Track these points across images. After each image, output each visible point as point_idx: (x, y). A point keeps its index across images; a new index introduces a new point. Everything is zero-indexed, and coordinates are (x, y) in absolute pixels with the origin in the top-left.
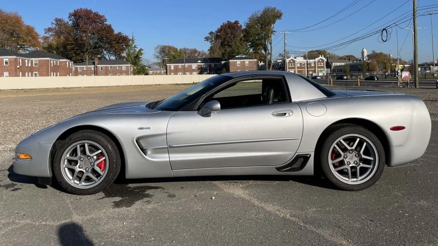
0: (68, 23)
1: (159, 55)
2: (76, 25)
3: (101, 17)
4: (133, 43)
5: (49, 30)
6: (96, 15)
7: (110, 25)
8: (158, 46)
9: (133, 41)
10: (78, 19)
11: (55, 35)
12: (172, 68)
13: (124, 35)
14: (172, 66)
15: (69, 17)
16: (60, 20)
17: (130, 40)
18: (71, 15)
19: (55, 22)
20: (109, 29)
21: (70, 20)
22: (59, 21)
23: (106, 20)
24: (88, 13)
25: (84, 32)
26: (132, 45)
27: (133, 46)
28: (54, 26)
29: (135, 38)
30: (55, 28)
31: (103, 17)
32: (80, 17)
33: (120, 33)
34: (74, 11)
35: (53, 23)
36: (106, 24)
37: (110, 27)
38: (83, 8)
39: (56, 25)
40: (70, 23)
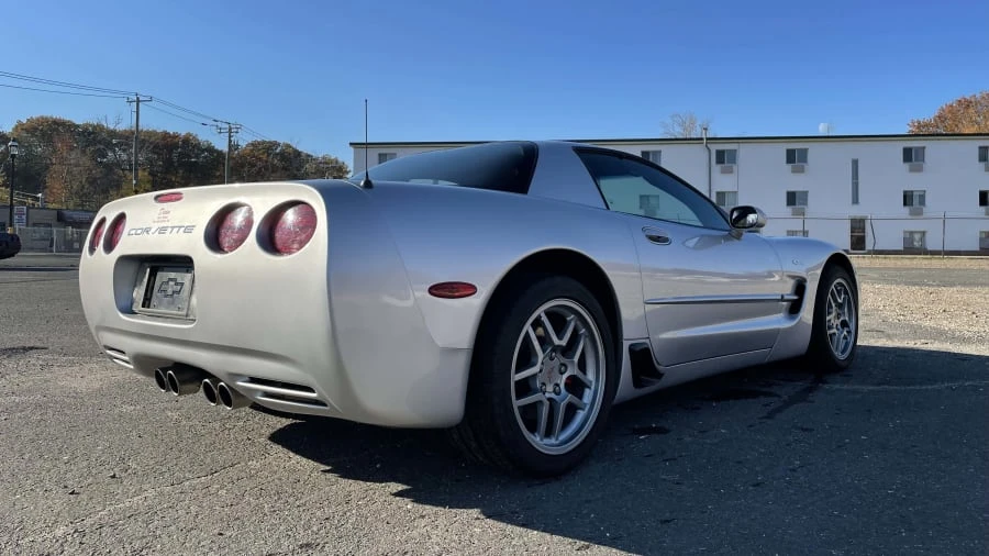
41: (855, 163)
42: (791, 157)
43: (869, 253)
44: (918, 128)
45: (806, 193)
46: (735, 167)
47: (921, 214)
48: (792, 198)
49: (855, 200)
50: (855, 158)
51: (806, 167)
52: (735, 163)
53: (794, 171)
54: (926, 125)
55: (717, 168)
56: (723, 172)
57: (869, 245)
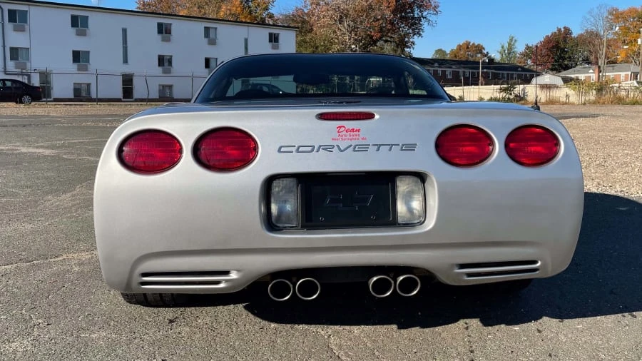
41: (125, 31)
42: (75, 21)
43: (136, 100)
44: (143, 5)
45: (88, 53)
46: (27, 27)
47: (170, 73)
48: (77, 56)
49: (125, 61)
50: (124, 27)
51: (88, 31)
52: (26, 22)
53: (78, 34)
54: (149, 5)
55: (9, 26)
56: (16, 30)
57: (136, 95)
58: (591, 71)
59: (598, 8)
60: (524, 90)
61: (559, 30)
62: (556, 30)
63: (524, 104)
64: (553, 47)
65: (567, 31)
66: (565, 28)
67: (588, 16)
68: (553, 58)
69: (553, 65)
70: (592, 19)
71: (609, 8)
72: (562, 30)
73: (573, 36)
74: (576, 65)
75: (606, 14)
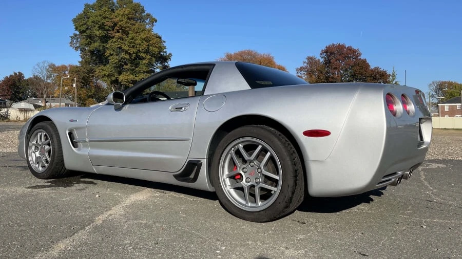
0: (319, 60)
1: (434, 93)
2: (328, 62)
3: (355, 51)
4: (394, 79)
5: (301, 69)
6: (350, 49)
7: (365, 59)
8: (433, 82)
9: (394, 76)
10: (329, 56)
11: (307, 74)
12: (446, 109)
13: (382, 69)
14: (447, 107)
15: (321, 54)
16: (311, 58)
17: (390, 76)
18: (323, 52)
19: (307, 61)
20: (364, 64)
21: (322, 58)
22: (311, 60)
23: (360, 54)
24: (340, 48)
25: (336, 68)
26: (392, 81)
27: (394, 82)
28: (306, 64)
29: (396, 73)
30: (307, 67)
31: (357, 50)
32: (332, 53)
33: (377, 68)
34: (326, 47)
35: (304, 62)
36: (360, 59)
37: (364, 61)
38: (335, 43)
39: (307, 64)
40: (322, 60)
58: (40, 102)
59: (43, 62)
60: (7, 112)
61: (15, 74)
62: (13, 74)
63: (8, 122)
64: (11, 85)
65: (21, 75)
66: (19, 73)
67: (36, 67)
68: (11, 92)
69: (12, 97)
70: (39, 69)
71: (50, 63)
72: (17, 74)
73: (25, 78)
74: (27, 97)
75: (47, 68)
